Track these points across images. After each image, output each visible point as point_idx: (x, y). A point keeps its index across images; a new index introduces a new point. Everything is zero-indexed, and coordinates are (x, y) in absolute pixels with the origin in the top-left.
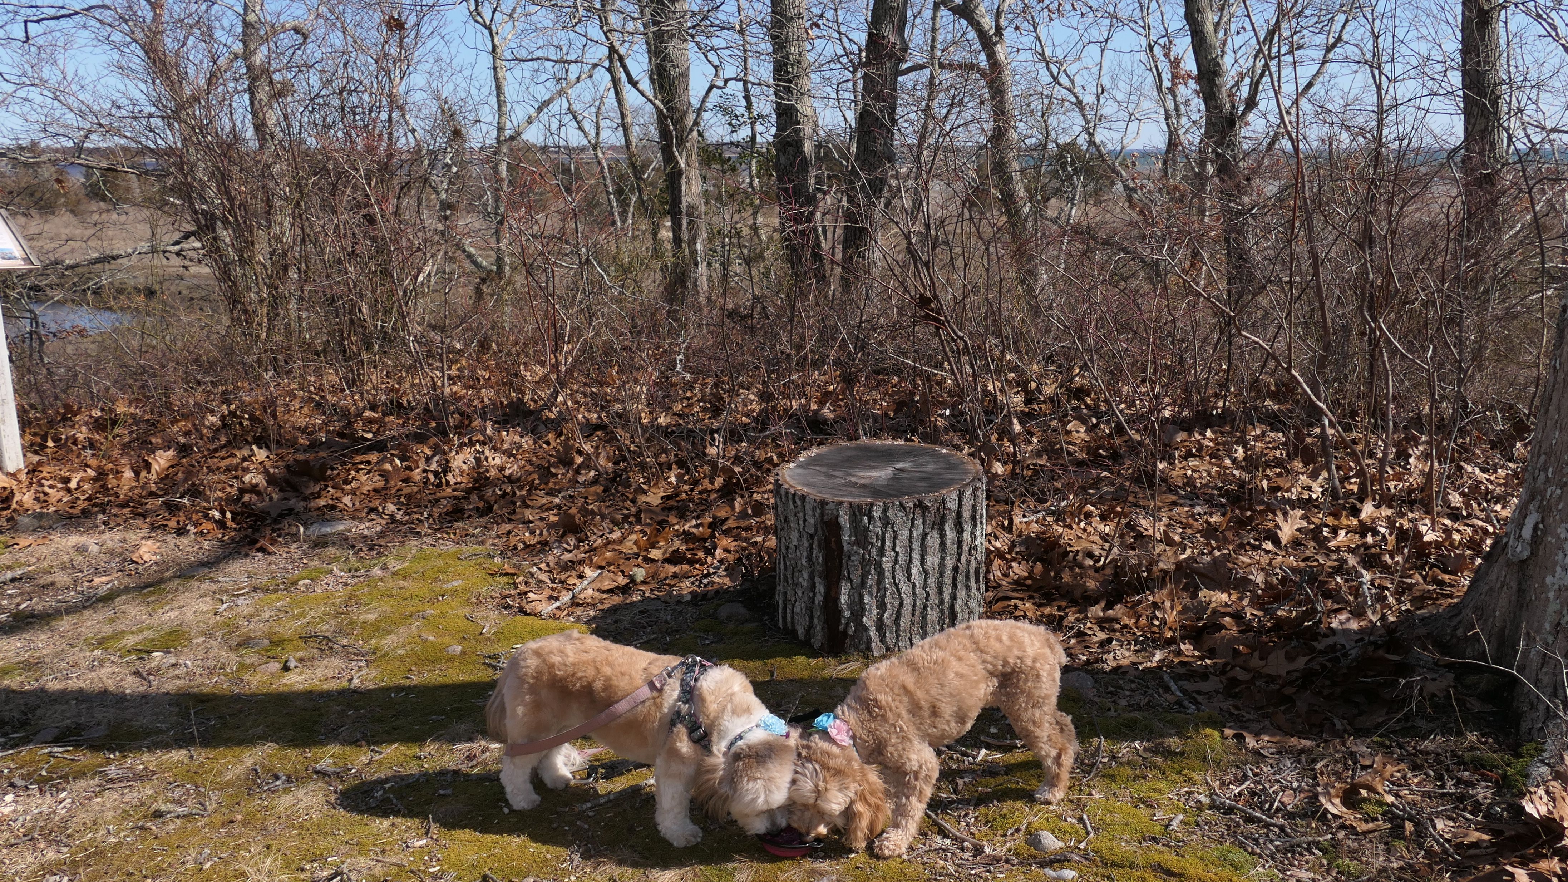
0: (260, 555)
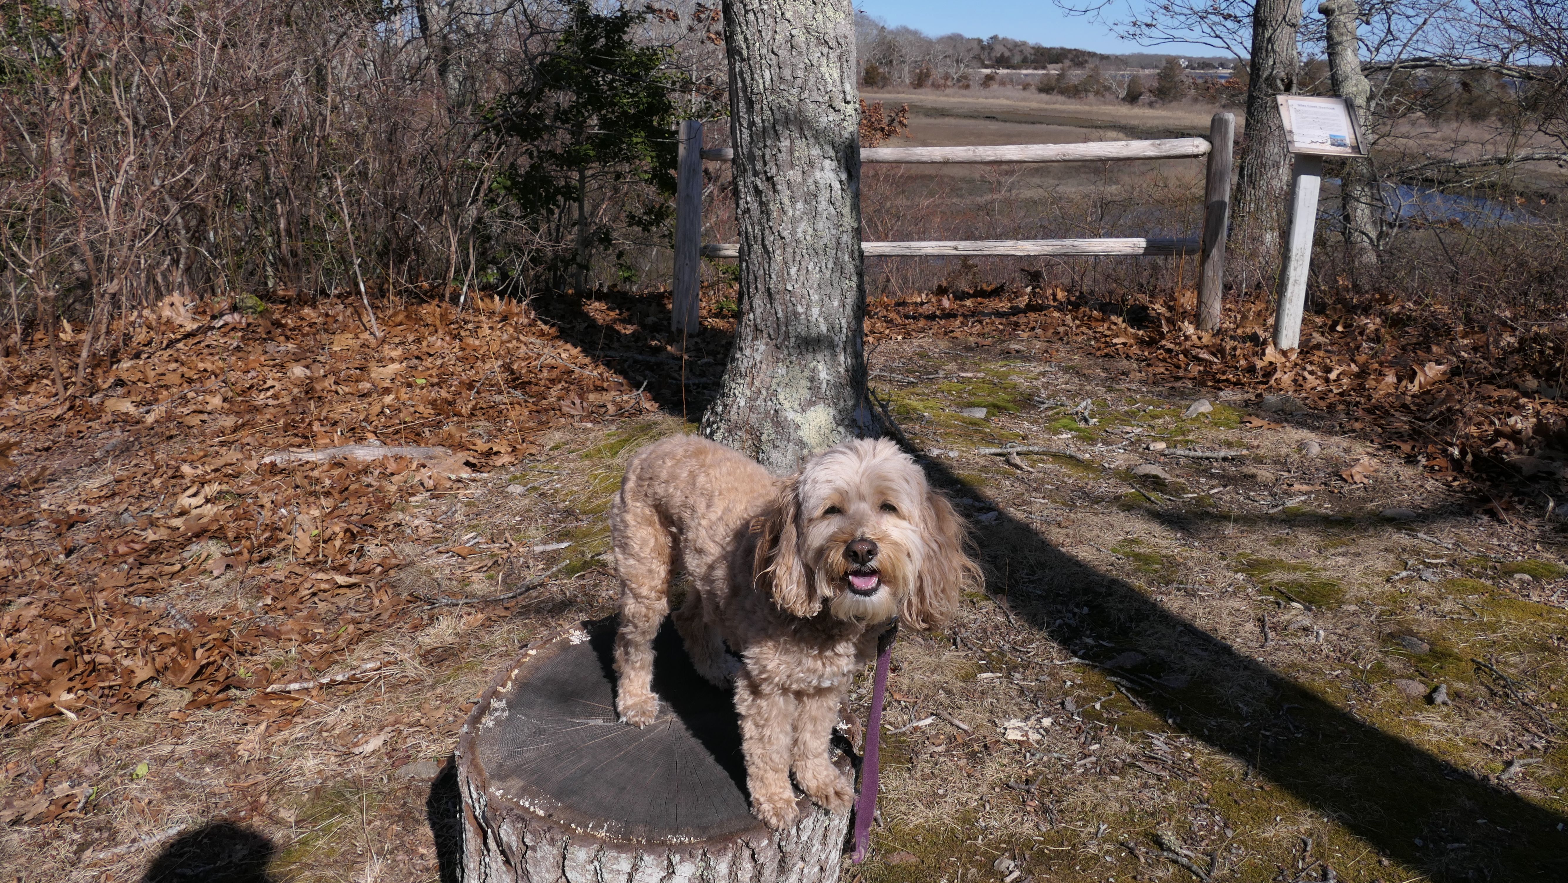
0: (1486, 518)
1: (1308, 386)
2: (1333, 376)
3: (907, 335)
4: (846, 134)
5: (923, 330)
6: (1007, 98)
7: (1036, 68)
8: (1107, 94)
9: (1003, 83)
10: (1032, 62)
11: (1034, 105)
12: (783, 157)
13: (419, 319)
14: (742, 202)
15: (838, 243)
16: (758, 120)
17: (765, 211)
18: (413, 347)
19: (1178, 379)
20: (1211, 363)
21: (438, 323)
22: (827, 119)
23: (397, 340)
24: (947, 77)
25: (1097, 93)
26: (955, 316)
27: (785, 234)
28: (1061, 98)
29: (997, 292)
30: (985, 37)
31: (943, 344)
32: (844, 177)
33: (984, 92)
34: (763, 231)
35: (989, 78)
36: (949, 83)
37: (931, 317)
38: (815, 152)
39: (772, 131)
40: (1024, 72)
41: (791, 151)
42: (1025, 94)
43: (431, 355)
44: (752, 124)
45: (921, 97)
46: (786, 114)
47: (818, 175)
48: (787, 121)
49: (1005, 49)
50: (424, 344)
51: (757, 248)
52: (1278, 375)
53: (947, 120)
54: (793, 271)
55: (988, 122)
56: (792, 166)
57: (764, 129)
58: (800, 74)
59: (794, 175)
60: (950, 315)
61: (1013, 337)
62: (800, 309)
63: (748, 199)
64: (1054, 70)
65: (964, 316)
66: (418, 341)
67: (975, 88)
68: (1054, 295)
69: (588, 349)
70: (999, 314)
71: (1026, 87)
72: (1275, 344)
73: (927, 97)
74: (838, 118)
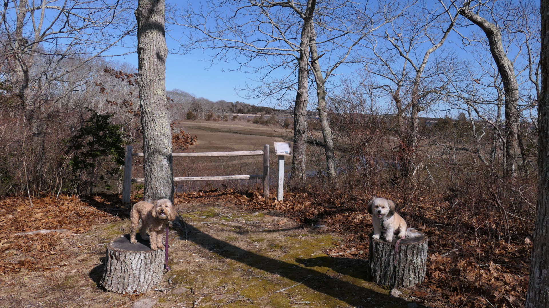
1: (282, 208)
2: (288, 206)
3: (189, 202)
4: (169, 154)
5: (193, 201)
6: (242, 125)
7: (253, 114)
8: (277, 124)
9: (240, 120)
10: (252, 112)
11: (251, 128)
12: (155, 159)
13: (44, 202)
14: (146, 168)
15: (168, 177)
16: (150, 151)
17: (151, 170)
18: (44, 209)
19: (254, 209)
20: (263, 205)
21: (51, 202)
22: (165, 151)
23: (38, 208)
24: (219, 116)
25: (274, 124)
26: (203, 197)
27: (156, 175)
28: (261, 125)
29: (215, 191)
30: (234, 102)
31: (198, 204)
32: (169, 163)
33: (233, 123)
34: (150, 174)
35: (235, 117)
36: (220, 119)
37: (196, 198)
38: (162, 157)
39: (153, 153)
40: (248, 115)
41: (157, 157)
42: (248, 124)
43: (50, 211)
44: (148, 152)
45: (209, 124)
46: (156, 150)
47: (163, 162)
48: (156, 151)
49: (241, 107)
50: (47, 208)
51: (149, 178)
52: (276, 206)
53: (219, 133)
54: (157, 183)
55: (234, 134)
56: (157, 161)
57: (151, 153)
58: (159, 142)
59: (158, 162)
60: (201, 197)
61: (217, 201)
62: (159, 191)
63: (147, 167)
64: (258, 115)
65: (205, 197)
66: (45, 207)
67: (230, 121)
68: (230, 191)
69: (98, 208)
70: (215, 196)
71: (248, 121)
72: (277, 200)
73: (211, 124)
74: (167, 150)
